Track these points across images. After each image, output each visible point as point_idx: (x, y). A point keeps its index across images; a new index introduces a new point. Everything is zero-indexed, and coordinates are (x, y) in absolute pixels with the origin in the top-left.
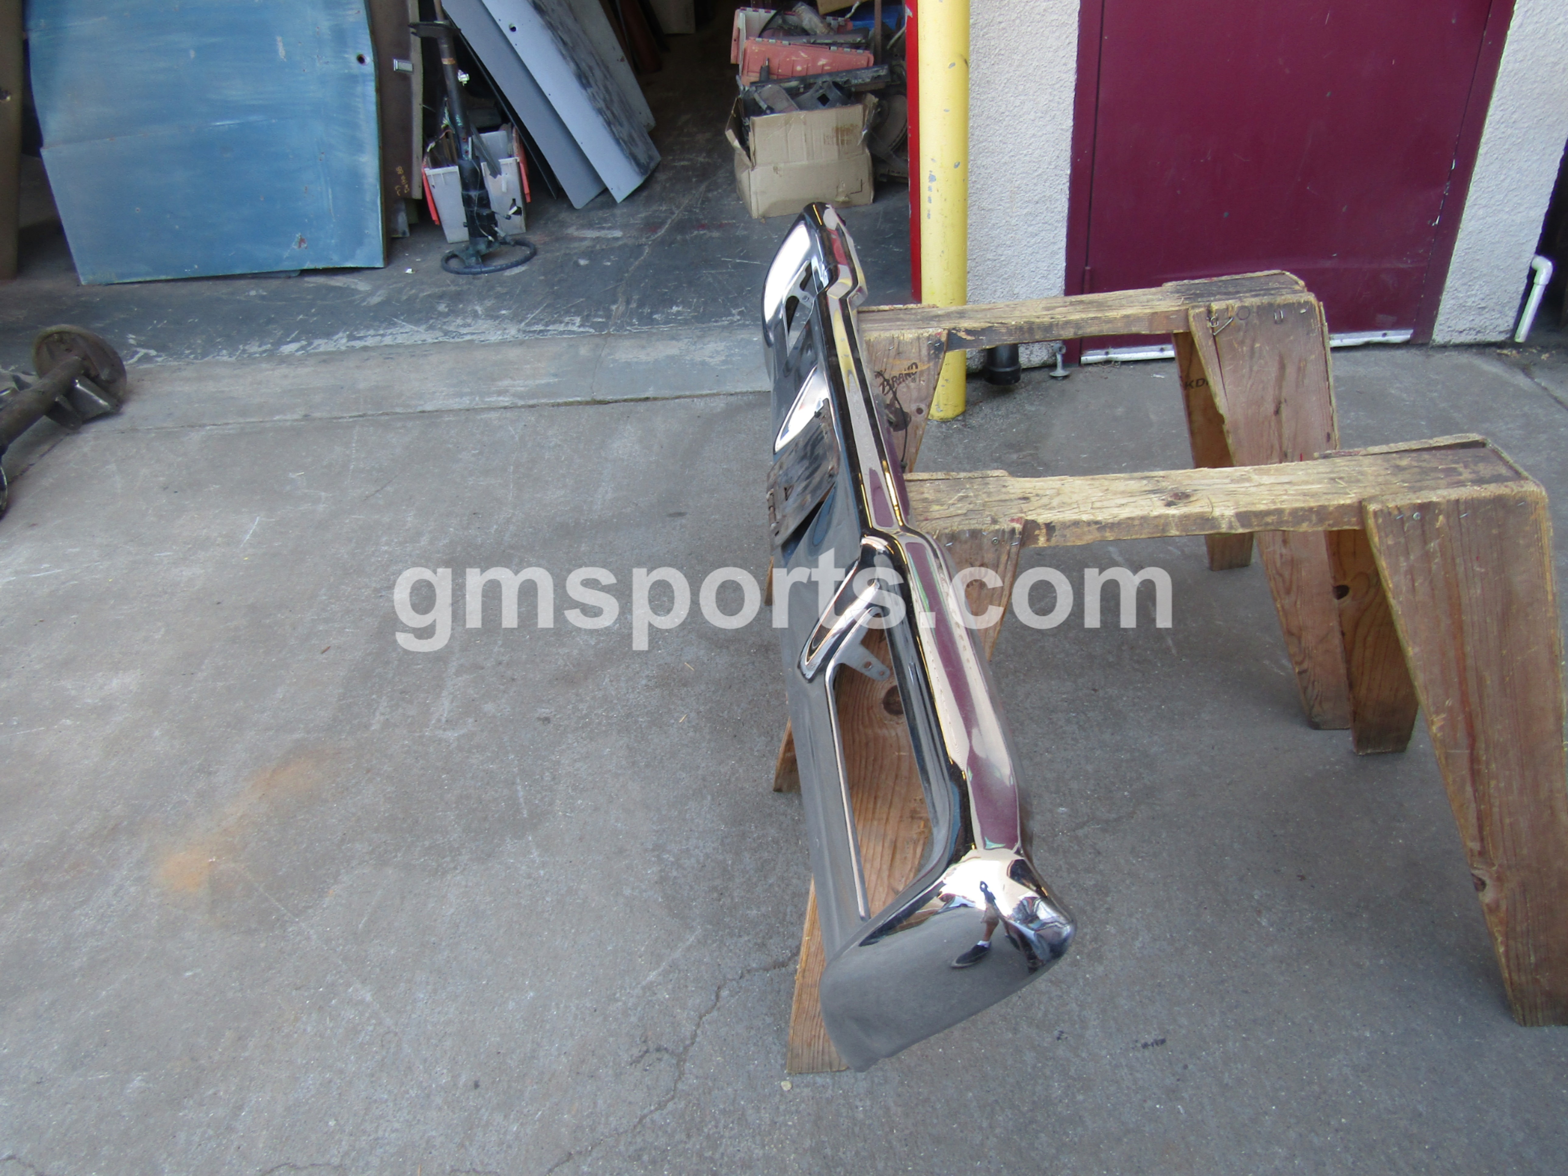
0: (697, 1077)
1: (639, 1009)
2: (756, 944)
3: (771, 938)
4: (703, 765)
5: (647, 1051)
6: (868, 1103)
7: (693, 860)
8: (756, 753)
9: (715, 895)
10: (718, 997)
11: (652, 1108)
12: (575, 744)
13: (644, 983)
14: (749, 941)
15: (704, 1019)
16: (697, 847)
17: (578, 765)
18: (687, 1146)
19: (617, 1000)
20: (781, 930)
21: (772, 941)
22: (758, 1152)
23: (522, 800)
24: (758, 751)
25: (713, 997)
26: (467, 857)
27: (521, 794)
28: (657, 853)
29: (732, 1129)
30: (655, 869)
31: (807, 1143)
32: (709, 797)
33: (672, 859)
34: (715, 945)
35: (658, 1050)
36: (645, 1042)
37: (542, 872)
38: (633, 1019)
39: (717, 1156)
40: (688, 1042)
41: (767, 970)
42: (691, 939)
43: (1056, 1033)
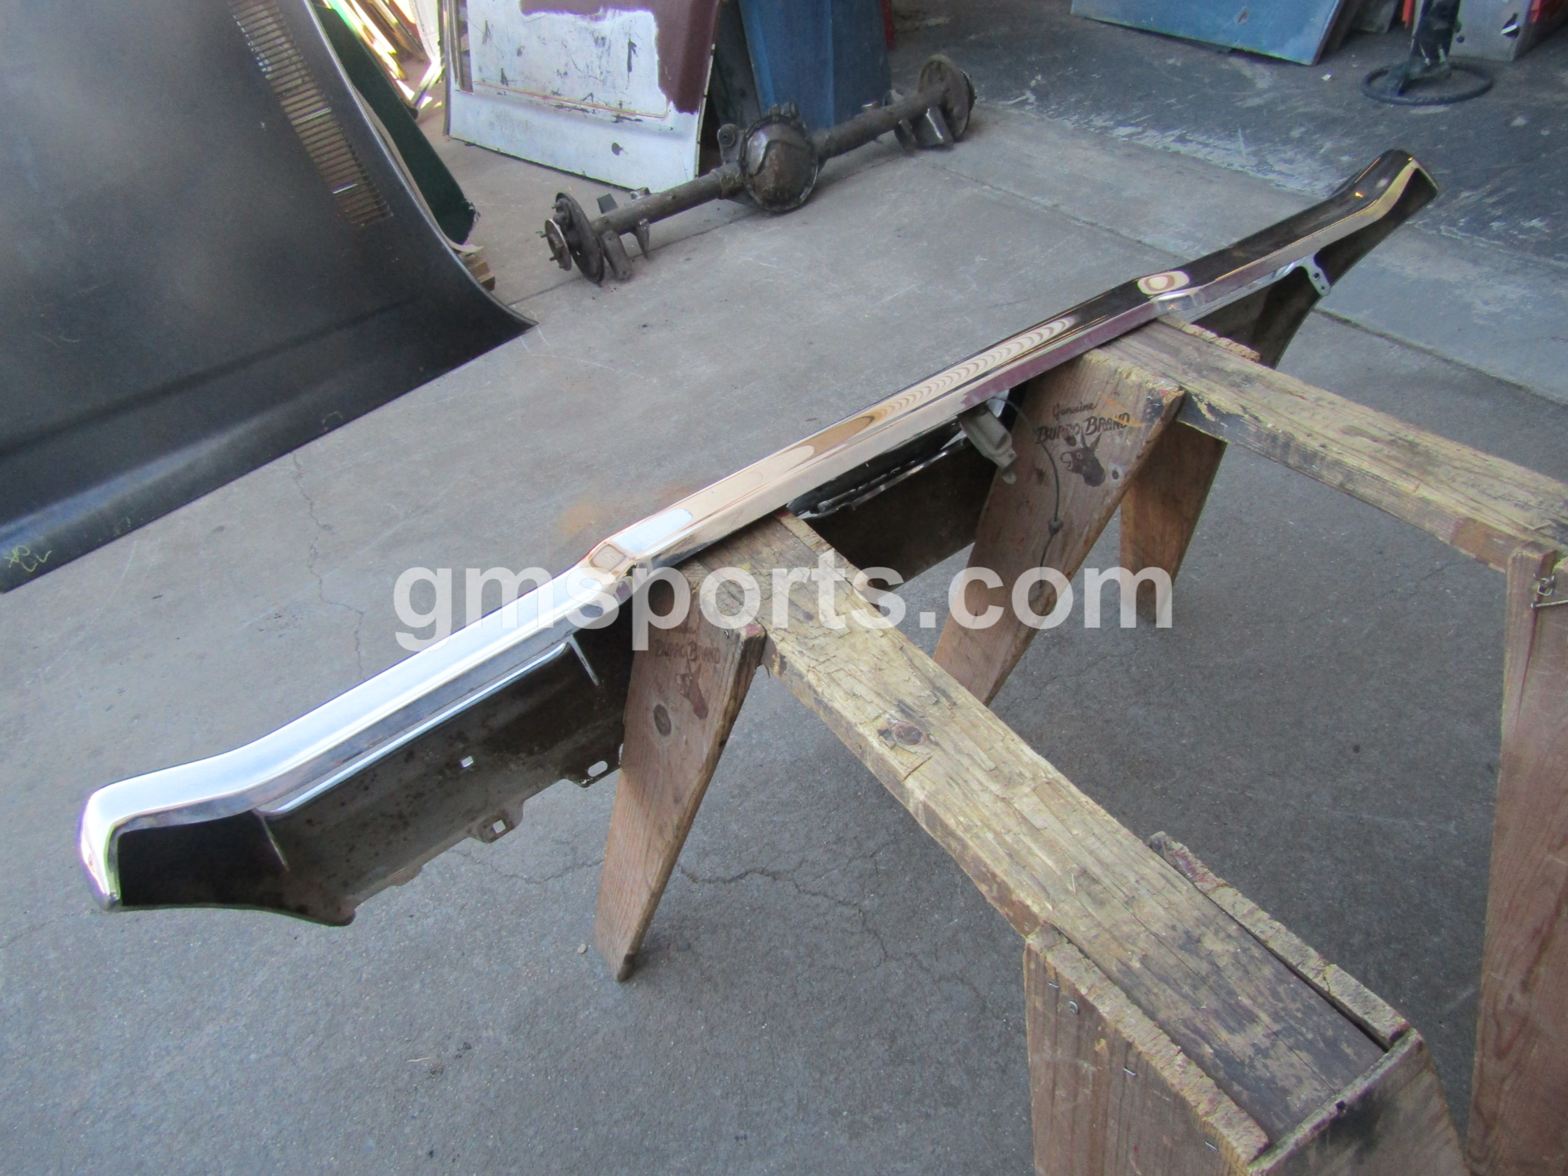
0: (562, 887)
2: (704, 849)
3: (716, 855)
5: (568, 843)
6: (595, 1015)
11: (525, 876)
14: (704, 842)
18: (504, 917)
20: (729, 857)
22: (519, 964)
29: (530, 936)
31: (540, 993)
33: (754, 741)
35: (573, 849)
36: (575, 836)
39: (505, 940)
40: (589, 862)
43: (742, 1133)
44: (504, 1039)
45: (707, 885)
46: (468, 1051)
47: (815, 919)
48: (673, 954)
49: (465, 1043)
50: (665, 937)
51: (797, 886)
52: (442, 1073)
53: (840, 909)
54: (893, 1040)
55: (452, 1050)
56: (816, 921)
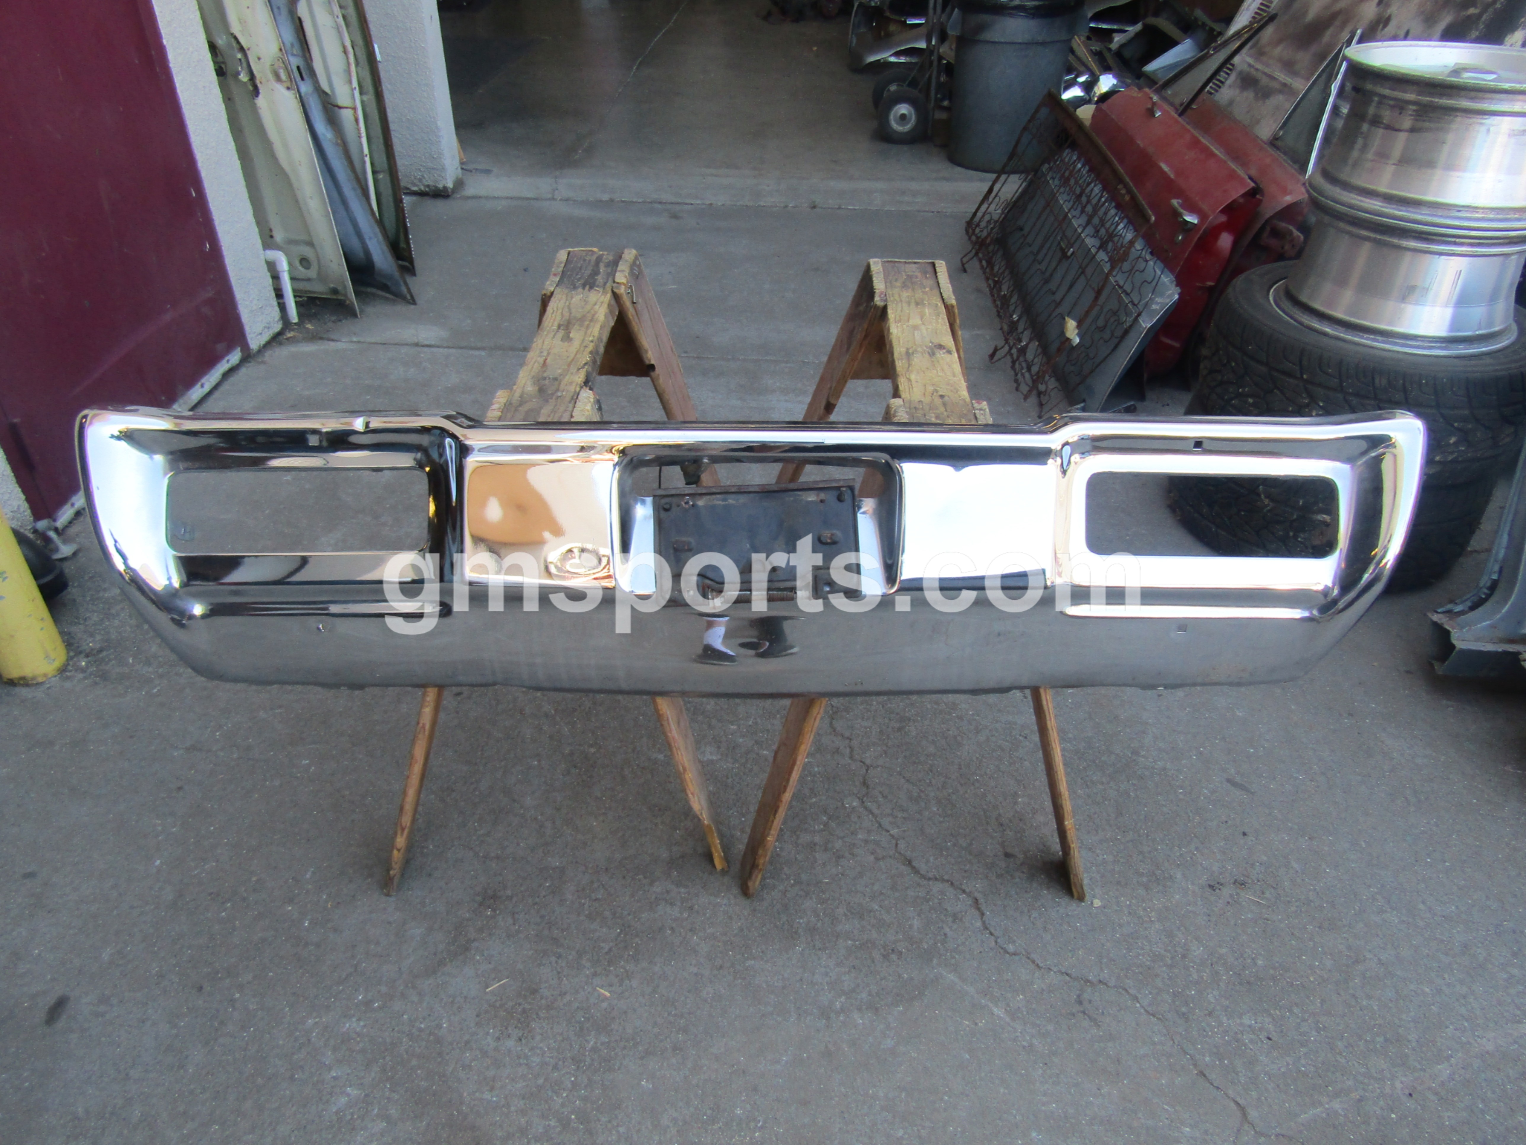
0: (1102, 970)
1: (1038, 1022)
2: (954, 922)
4: (694, 969)
5: (1084, 1013)
7: (844, 978)
8: (685, 915)
10: (1015, 954)
11: (1138, 1005)
12: (622, 1130)
13: (1008, 1020)
14: (951, 928)
15: (1041, 965)
16: (827, 974)
18: (1166, 976)
19: (1031, 1045)
20: (936, 901)
21: (949, 909)
24: (681, 914)
25: (1017, 958)
28: (832, 1015)
30: (856, 1015)
31: (1141, 891)
32: (750, 962)
33: (843, 999)
34: (957, 957)
35: (1080, 1003)
36: (1074, 1015)
38: (1050, 1027)
40: (1067, 978)
41: (983, 914)
42: (951, 978)
44: (1179, 876)
45: (967, 890)
46: (1212, 884)
47: (899, 816)
48: (1021, 856)
49: (1214, 890)
50: (1023, 872)
51: (897, 845)
52: (1236, 880)
53: (876, 811)
54: (900, 729)
55: (1226, 892)
56: (900, 815)
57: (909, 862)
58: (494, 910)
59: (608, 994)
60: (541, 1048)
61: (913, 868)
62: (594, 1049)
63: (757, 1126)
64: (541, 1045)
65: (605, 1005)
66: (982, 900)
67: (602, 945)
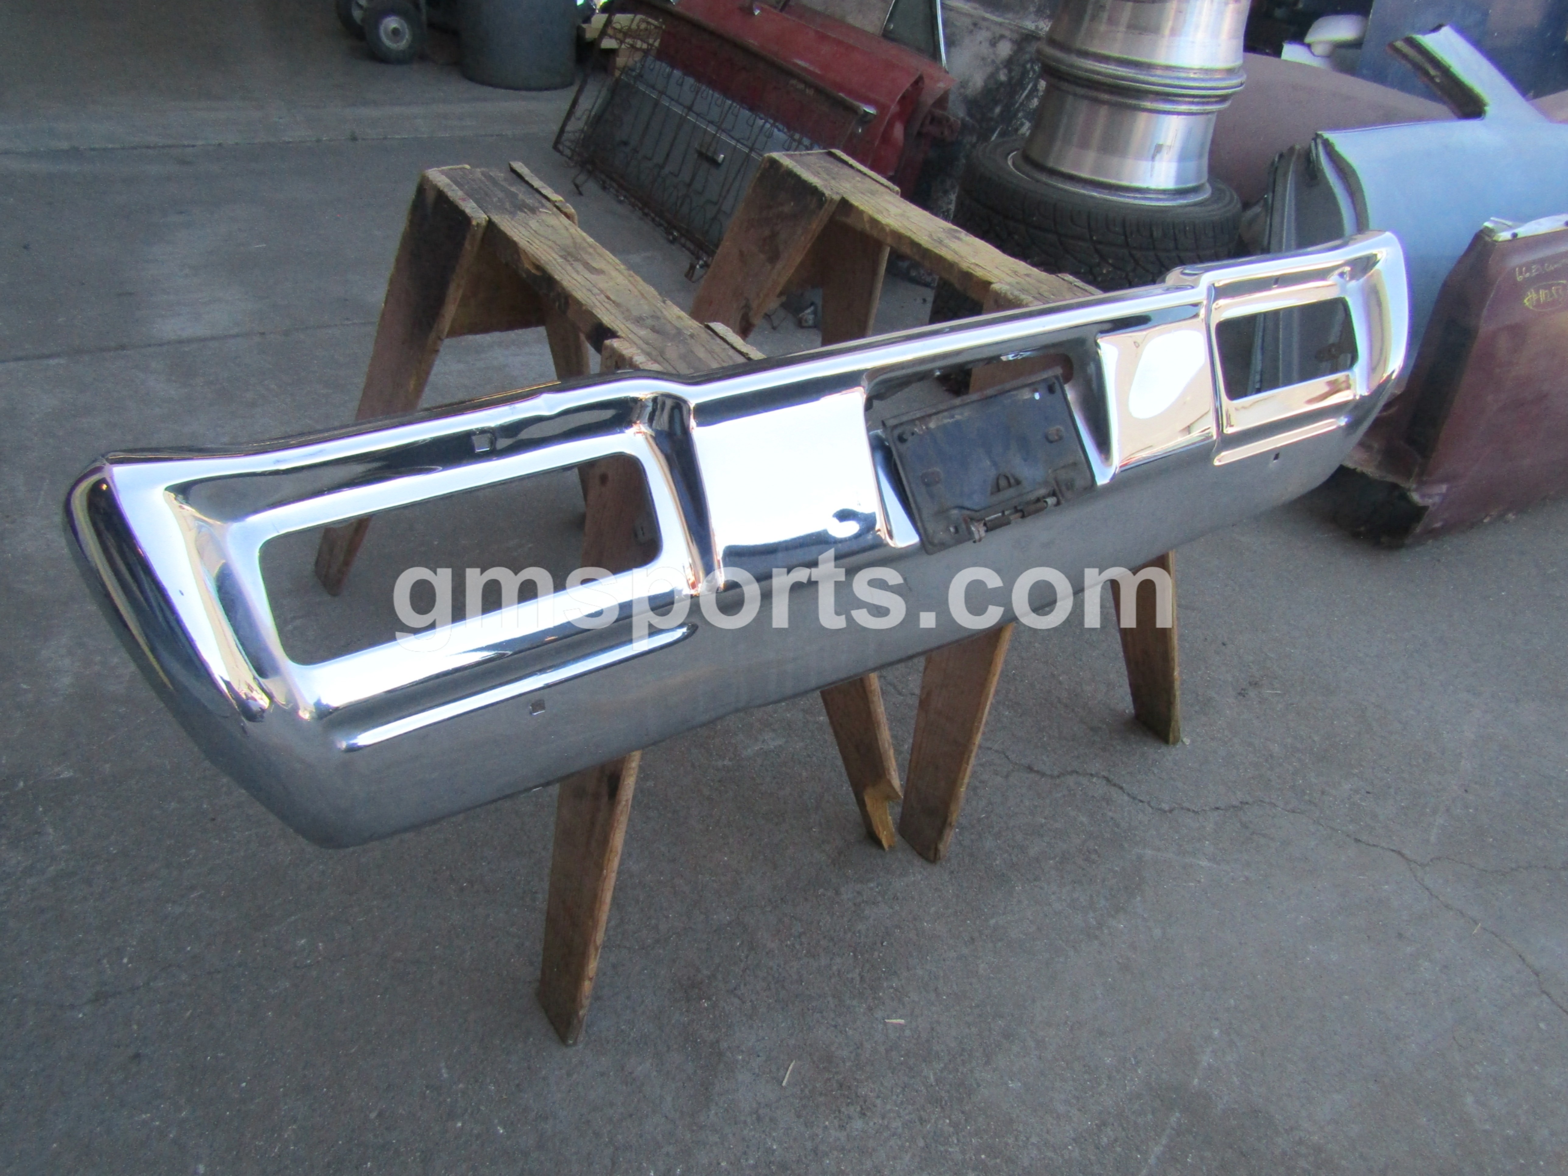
1: (1235, 857)
2: (1108, 804)
4: (953, 954)
5: (1255, 833)
7: (1076, 895)
8: (897, 908)
9: (1094, 857)
10: (1172, 810)
12: (1034, 1140)
13: (1215, 866)
15: (1196, 810)
17: (1061, 1108)
18: (1275, 777)
19: (1247, 878)
20: (1080, 793)
21: (1095, 795)
23: (1164, 1141)
24: (892, 908)
25: (1176, 812)
26: (1280, 1140)
27: (1158, 1149)
28: (1097, 933)
30: (1114, 923)
32: (992, 922)
33: (1091, 914)
34: (1136, 833)
37: (1216, 1032)
38: (1246, 857)
40: (1221, 811)
41: (1121, 788)
42: (1149, 853)
46: (1239, 692)
48: (1104, 726)
49: (1244, 696)
50: (1117, 739)
52: (1250, 682)
55: (1252, 694)
57: (1030, 769)
58: (709, 999)
59: (902, 1021)
60: (891, 1111)
61: (1038, 772)
62: (938, 1081)
63: (1132, 1064)
64: (888, 1107)
65: (908, 1033)
66: (1111, 777)
67: (850, 976)
